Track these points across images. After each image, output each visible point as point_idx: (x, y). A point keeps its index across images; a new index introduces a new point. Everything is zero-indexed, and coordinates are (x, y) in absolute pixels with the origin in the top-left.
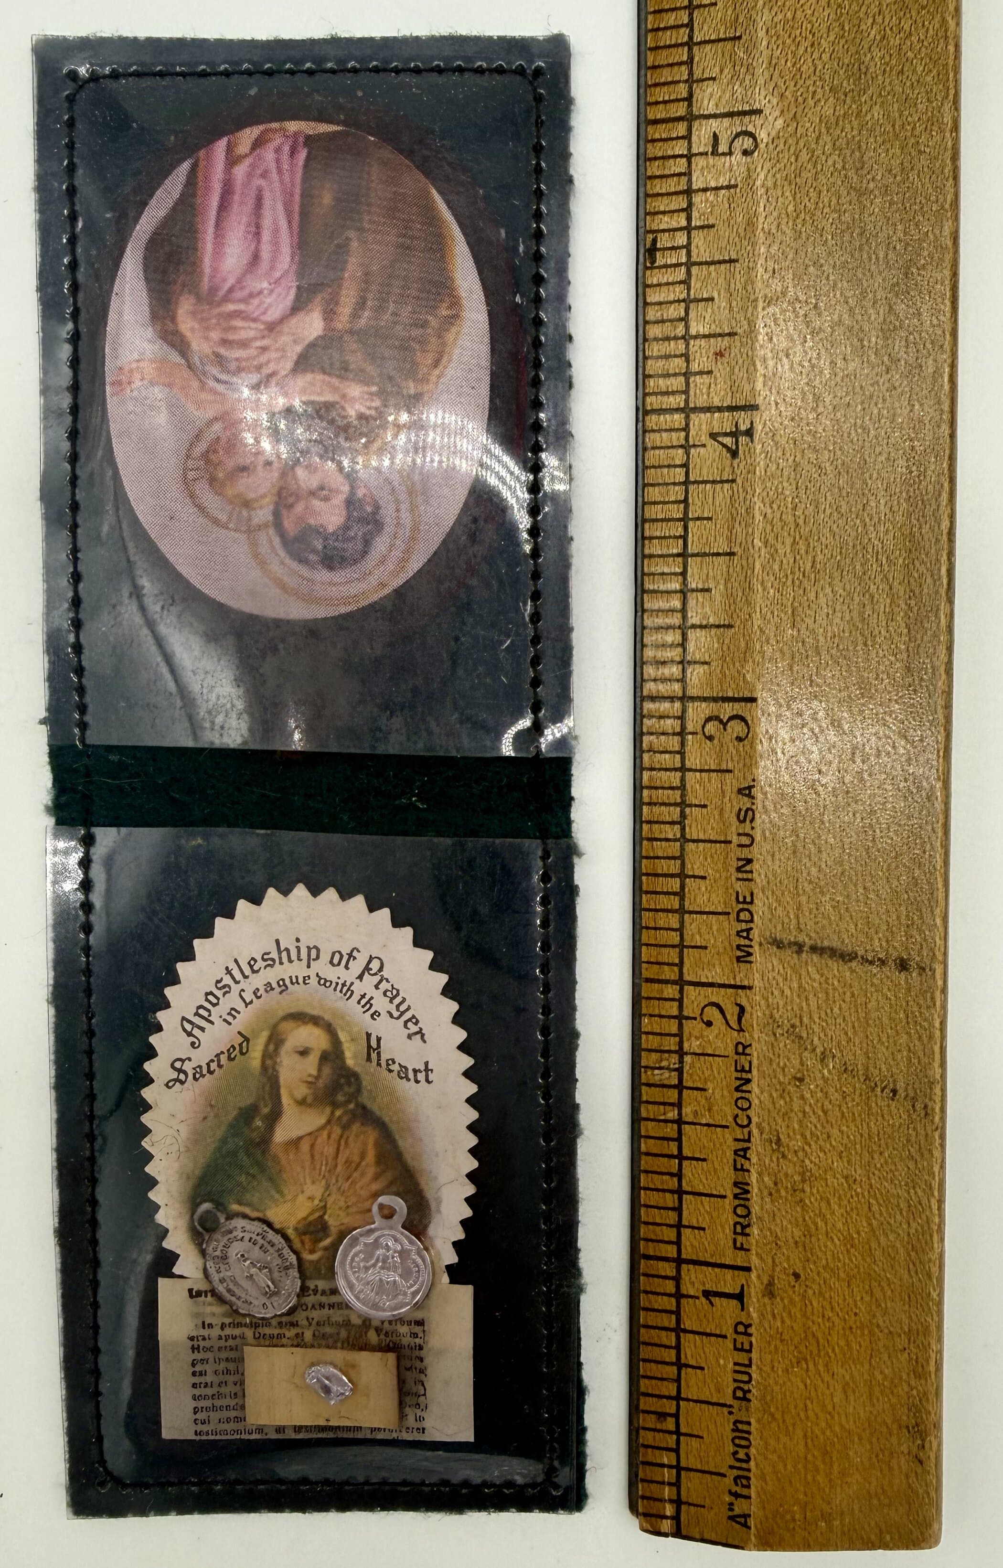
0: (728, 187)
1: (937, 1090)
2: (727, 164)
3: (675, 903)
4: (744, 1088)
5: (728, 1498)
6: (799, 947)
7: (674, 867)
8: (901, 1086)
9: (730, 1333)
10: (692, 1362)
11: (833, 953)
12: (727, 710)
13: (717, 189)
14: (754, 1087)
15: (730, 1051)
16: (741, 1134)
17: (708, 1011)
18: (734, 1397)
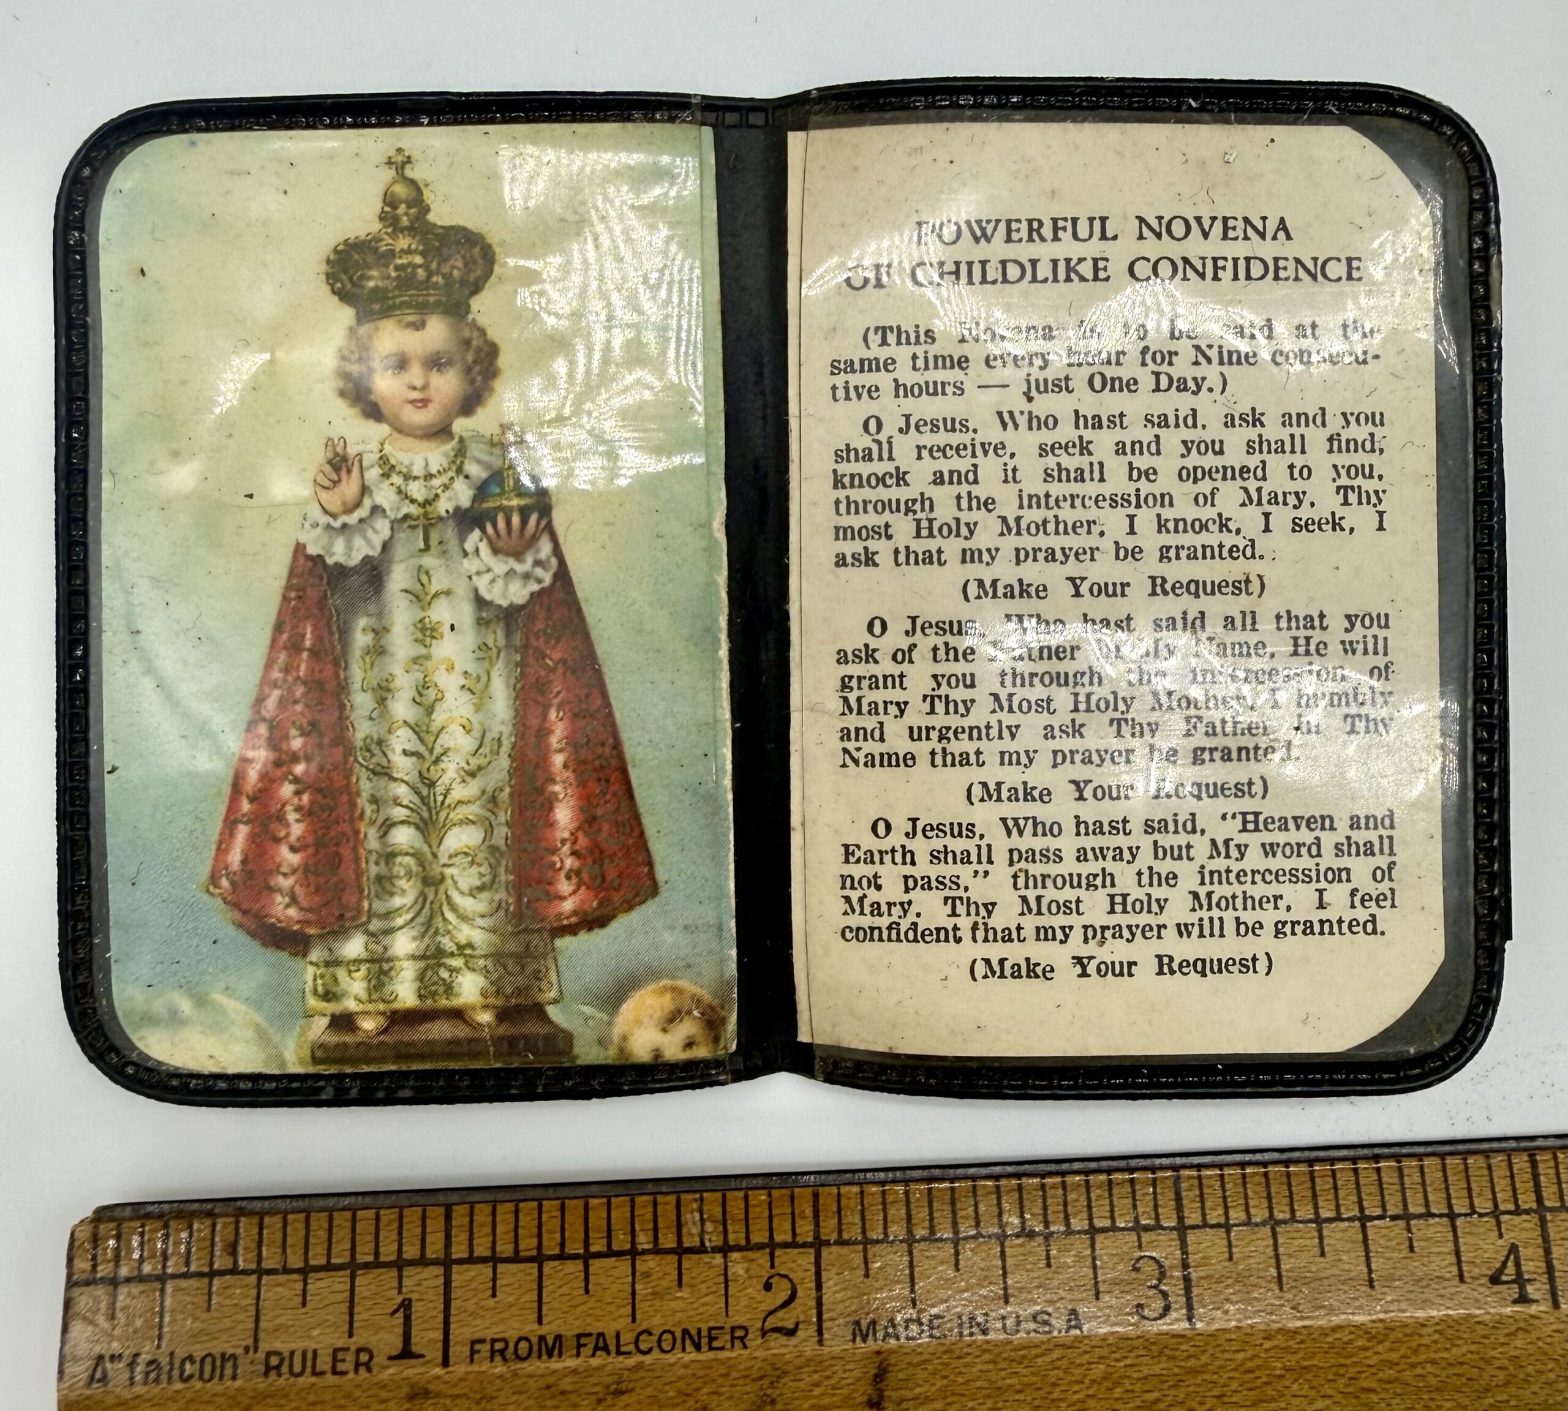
3: (921, 1230)
4: (688, 1342)
5: (127, 1353)
6: (877, 1403)
7: (966, 1228)
10: (311, 1290)
12: (1174, 1288)
14: (691, 1355)
15: (735, 1320)
16: (627, 1338)
17: (785, 1285)
18: (269, 1355)
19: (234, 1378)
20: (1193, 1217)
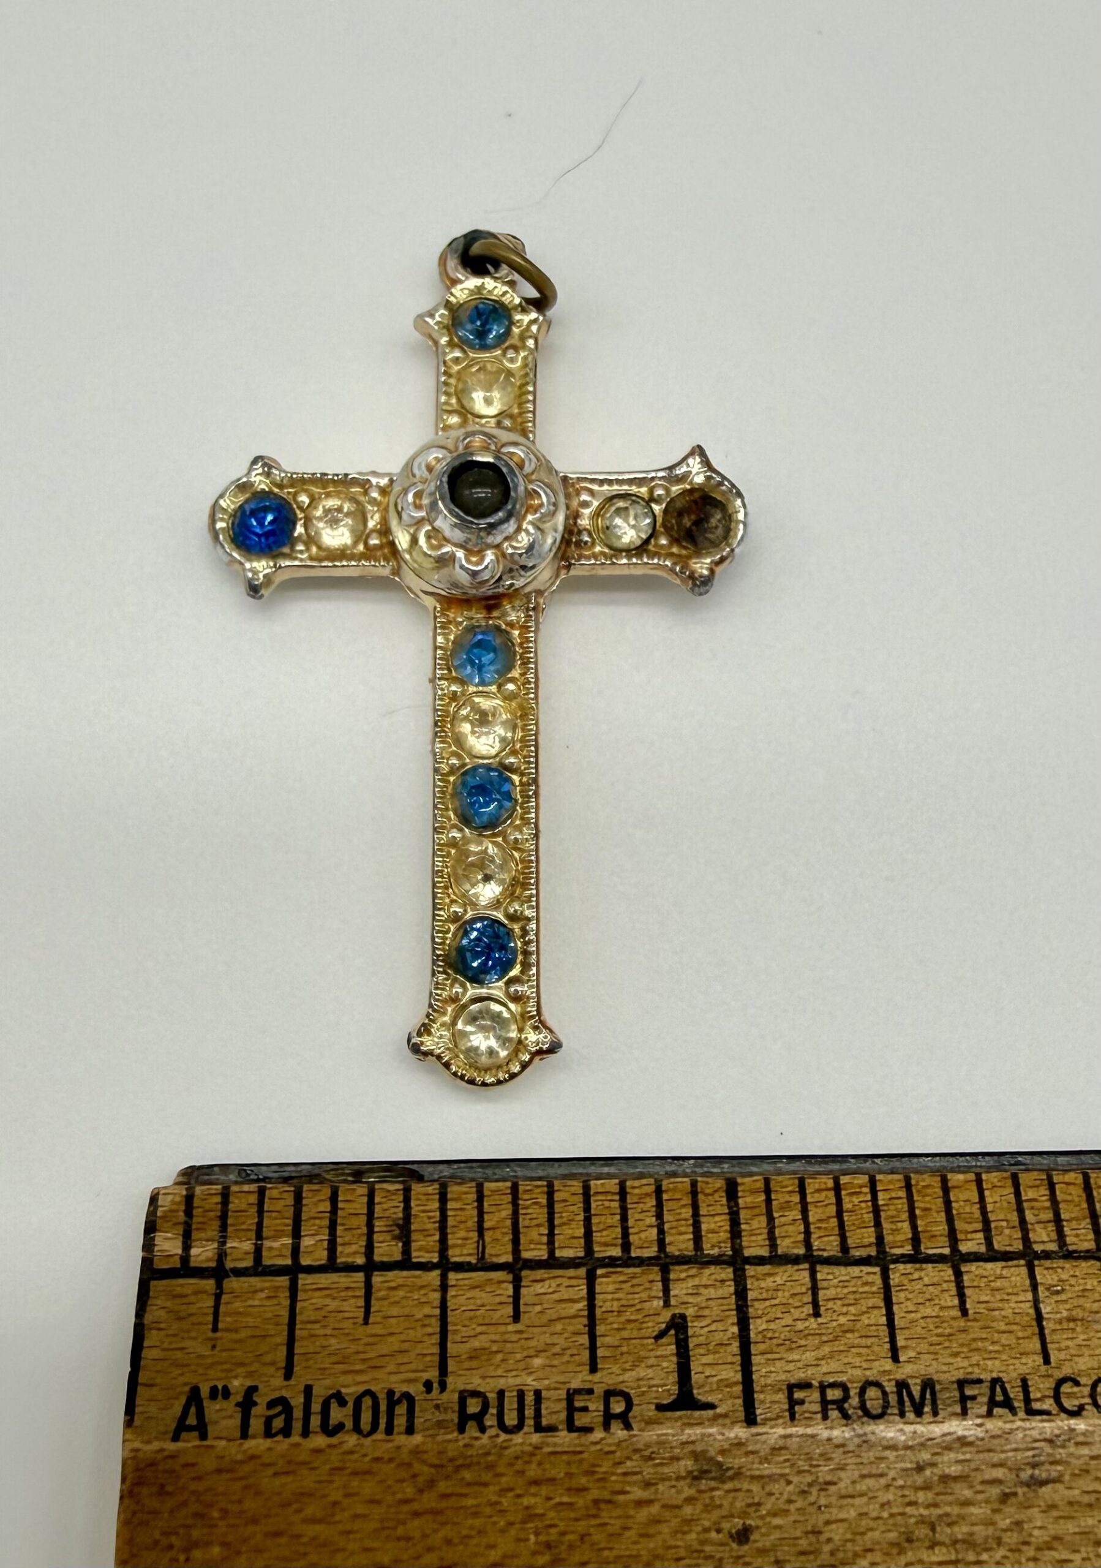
5: (237, 1384)
9: (604, 1379)
18: (464, 1397)
19: (410, 1430)
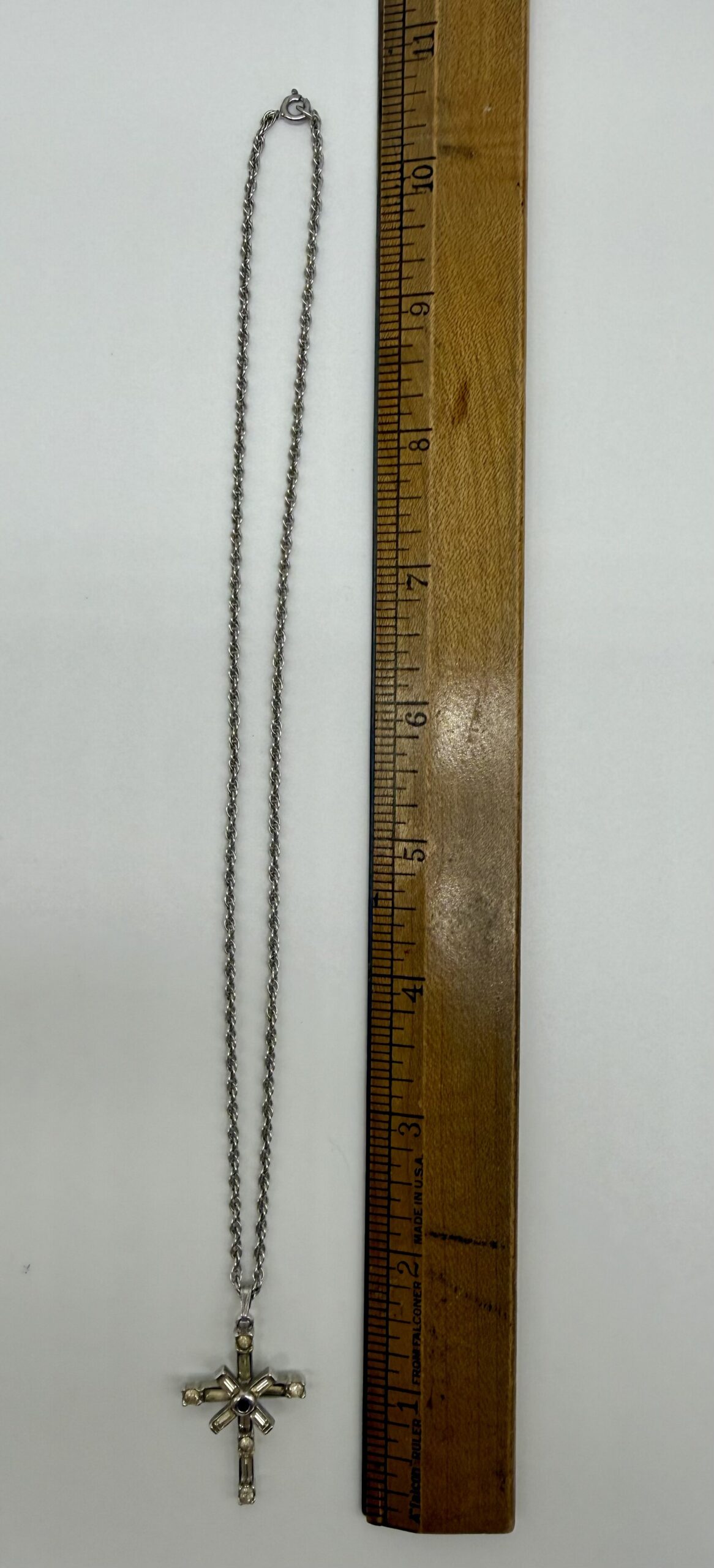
0: (411, 875)
1: (511, 1306)
2: (411, 865)
3: (385, 1211)
4: (418, 1304)
5: (409, 1507)
6: (444, 1237)
7: (385, 1194)
8: (493, 1304)
9: (410, 1424)
10: (392, 1438)
11: (459, 1239)
12: (411, 1121)
13: (406, 874)
14: (422, 1304)
15: (412, 1286)
16: (416, 1327)
17: (401, 1265)
18: (413, 1457)
20: (387, 1109)
